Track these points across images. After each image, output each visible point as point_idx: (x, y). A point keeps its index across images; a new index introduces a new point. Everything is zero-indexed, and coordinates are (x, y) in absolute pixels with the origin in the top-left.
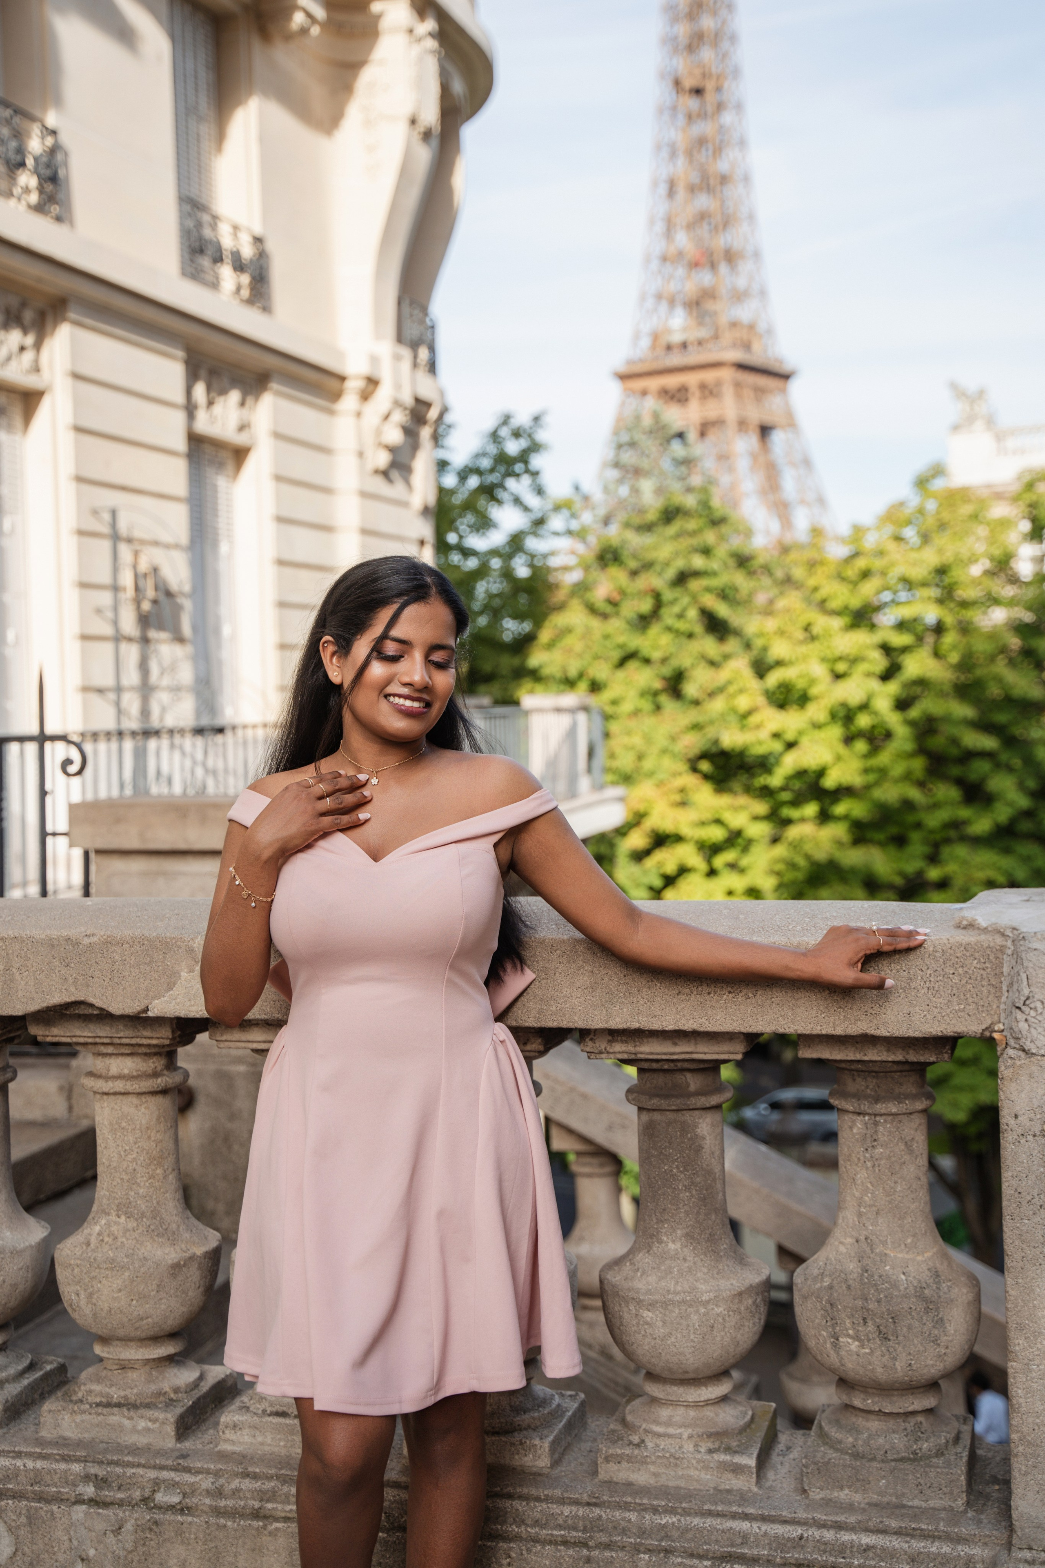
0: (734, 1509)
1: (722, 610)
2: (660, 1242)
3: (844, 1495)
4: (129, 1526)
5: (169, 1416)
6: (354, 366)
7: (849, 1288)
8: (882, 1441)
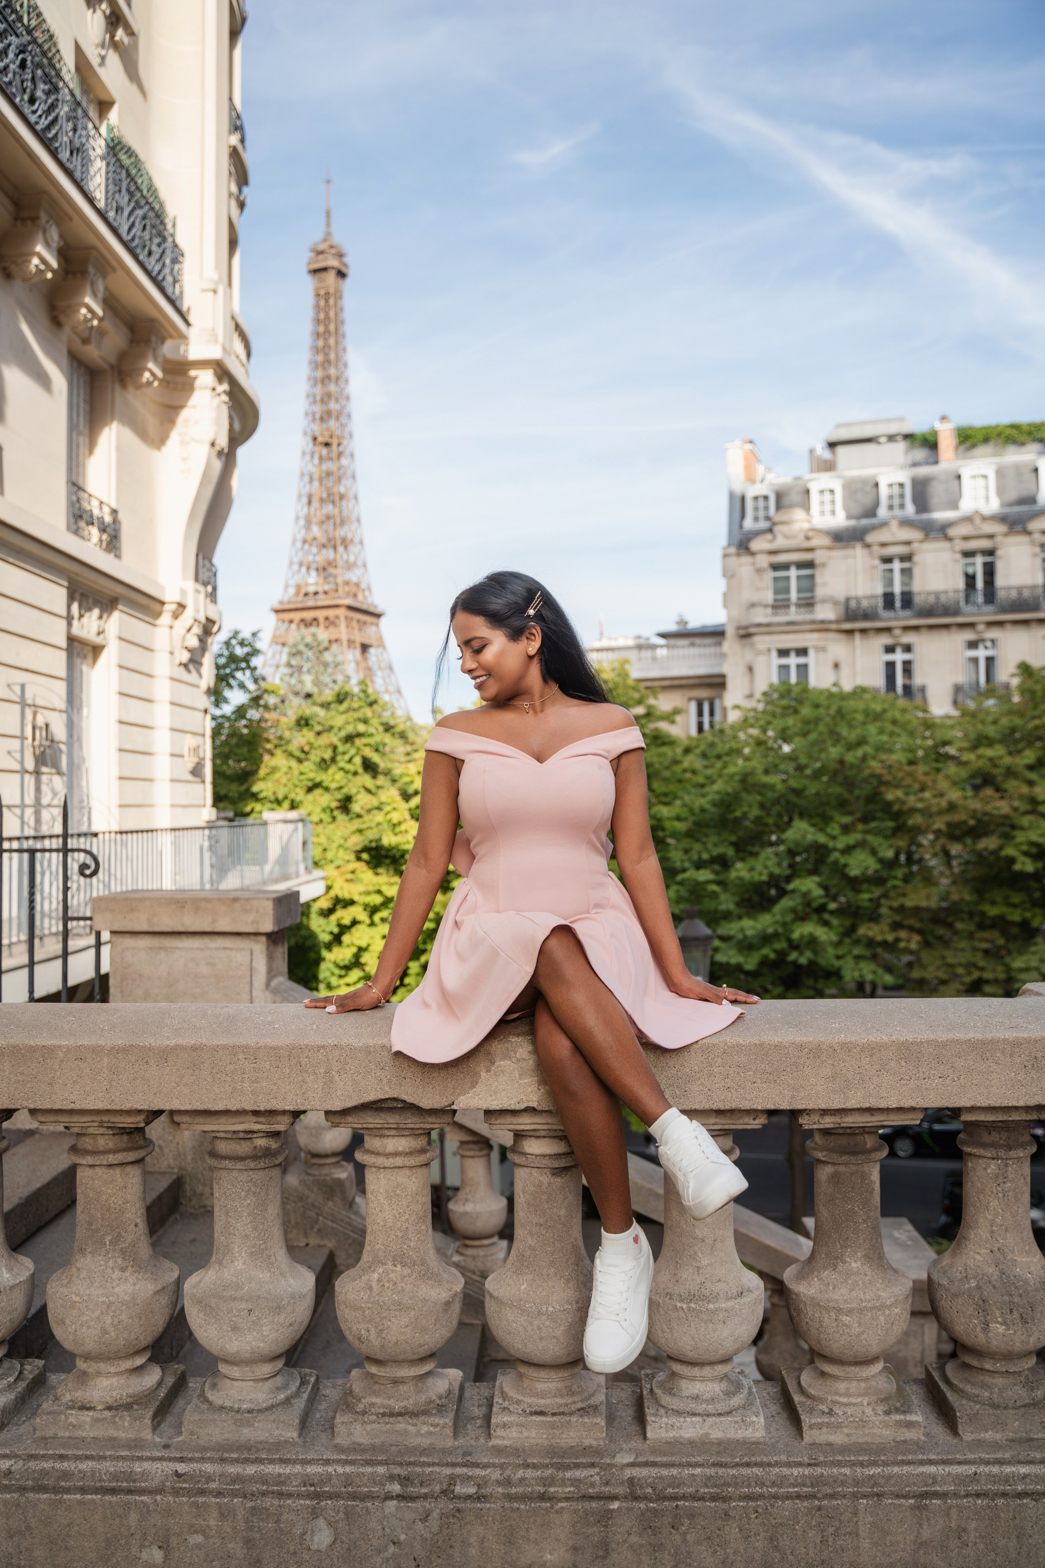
0: (920, 1457)
1: (375, 758)
2: (845, 1262)
3: (988, 1435)
4: (435, 1515)
5: (447, 1421)
6: (170, 596)
7: (994, 1287)
8: (1010, 1393)
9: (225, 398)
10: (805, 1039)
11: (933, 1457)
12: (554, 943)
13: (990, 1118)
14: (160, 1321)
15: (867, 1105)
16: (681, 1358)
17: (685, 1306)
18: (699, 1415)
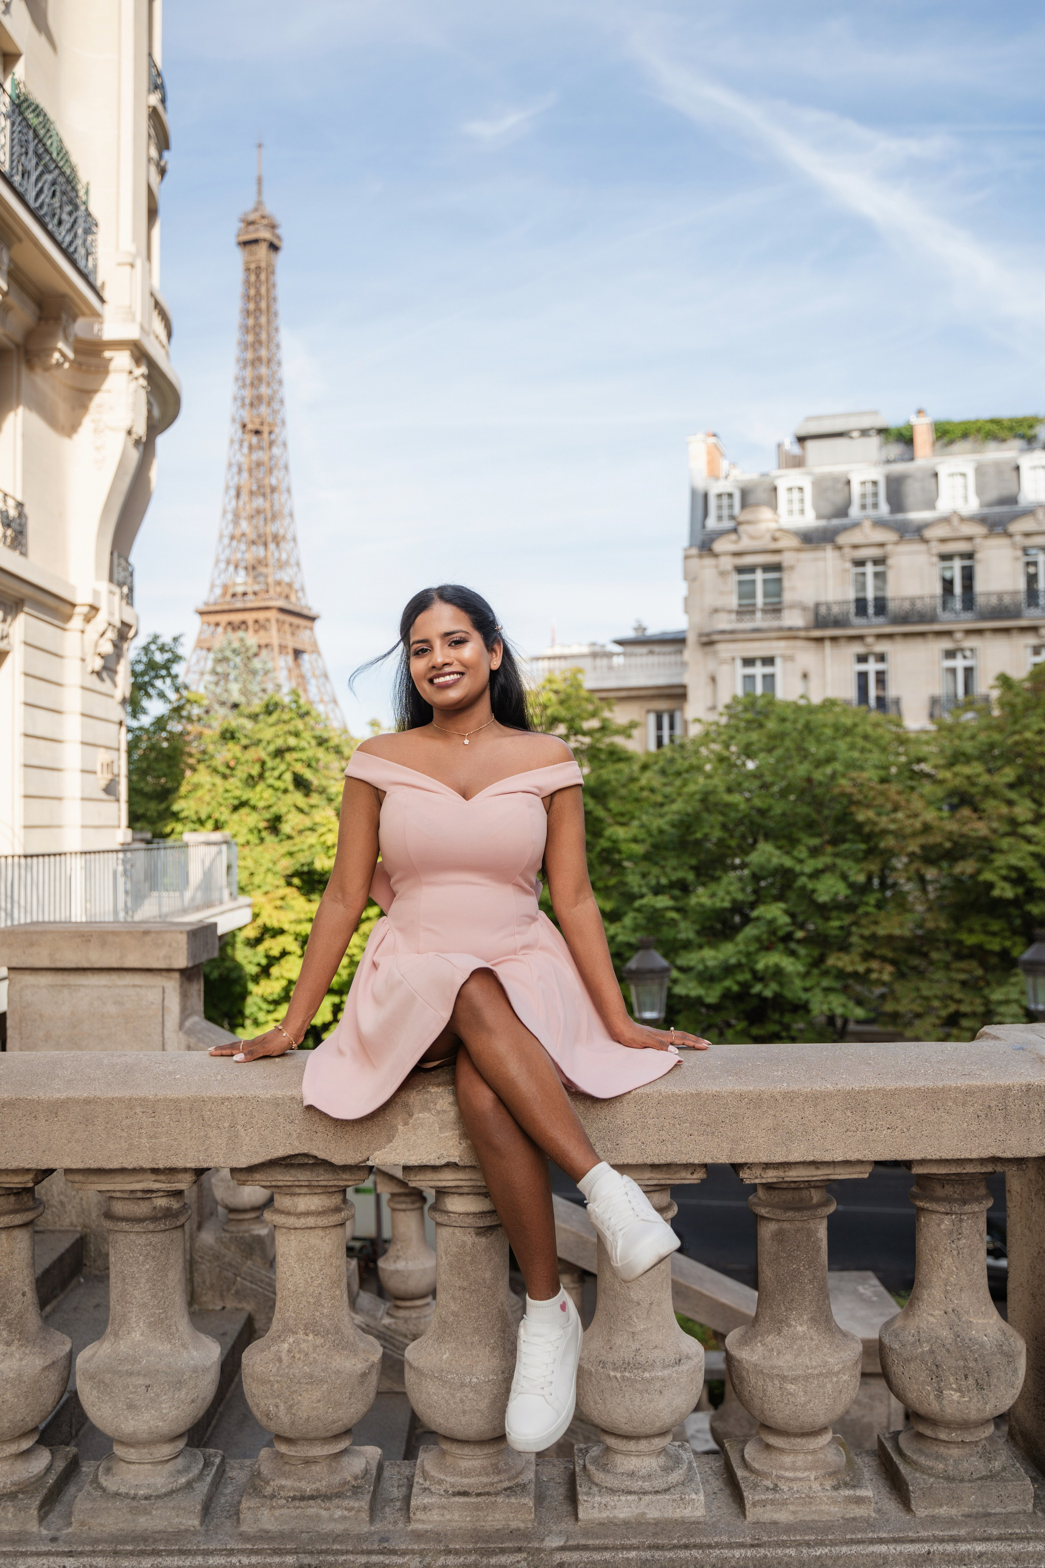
0: (870, 1535)
1: (308, 774)
2: (789, 1326)
3: (943, 1511)
5: (363, 1504)
6: (82, 597)
7: (948, 1351)
8: (966, 1465)
9: (143, 382)
10: (745, 1088)
11: (884, 1535)
12: (474, 988)
13: (943, 1170)
14: (48, 1399)
15: (811, 1158)
16: (616, 1431)
17: (619, 1375)
18: (635, 1493)
